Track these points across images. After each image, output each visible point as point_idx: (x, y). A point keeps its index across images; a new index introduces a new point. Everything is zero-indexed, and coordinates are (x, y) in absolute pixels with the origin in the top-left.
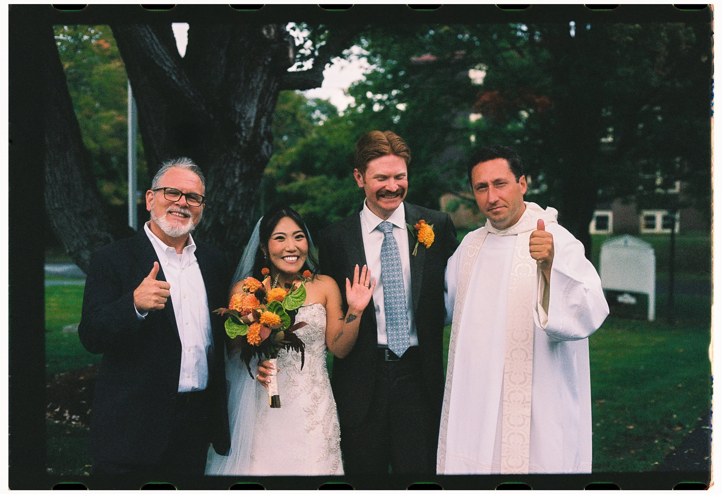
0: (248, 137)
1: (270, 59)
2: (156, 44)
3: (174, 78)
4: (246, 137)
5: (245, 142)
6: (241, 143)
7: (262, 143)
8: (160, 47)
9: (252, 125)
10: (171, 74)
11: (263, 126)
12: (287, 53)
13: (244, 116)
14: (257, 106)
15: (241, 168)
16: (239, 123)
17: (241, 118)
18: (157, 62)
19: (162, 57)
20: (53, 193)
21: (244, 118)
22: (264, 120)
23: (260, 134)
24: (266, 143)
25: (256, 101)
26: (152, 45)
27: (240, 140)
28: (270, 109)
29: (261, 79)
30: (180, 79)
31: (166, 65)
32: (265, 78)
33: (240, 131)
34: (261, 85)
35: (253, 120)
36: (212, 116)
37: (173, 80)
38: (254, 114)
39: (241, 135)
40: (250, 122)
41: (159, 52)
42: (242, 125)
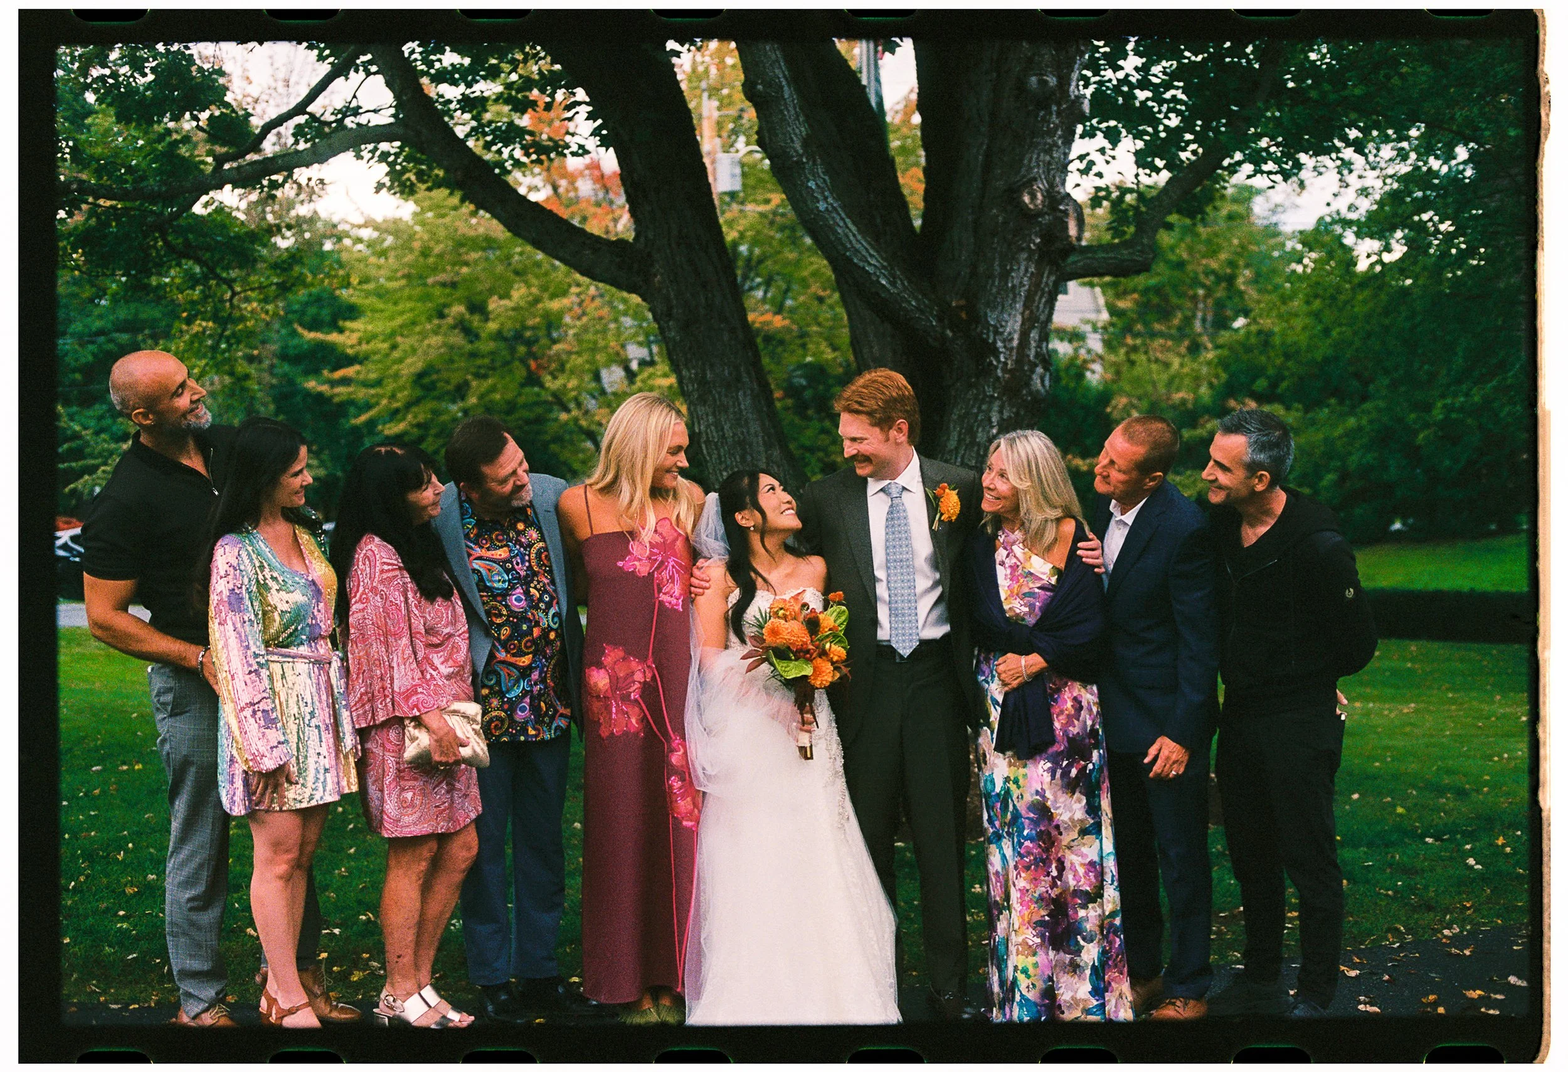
0: (1009, 362)
1: (1038, 240)
2: (854, 235)
3: (884, 282)
4: (1005, 364)
5: (1005, 370)
6: (999, 373)
7: (1033, 372)
8: (859, 237)
9: (1015, 343)
10: (878, 277)
11: (1033, 344)
12: (1065, 228)
13: (1001, 330)
14: (1022, 314)
15: (1001, 412)
16: (995, 342)
17: (996, 333)
18: (855, 261)
19: (864, 253)
20: (720, 457)
21: (1002, 333)
22: (1034, 334)
23: (1028, 356)
24: (1040, 370)
25: (1019, 306)
26: (847, 237)
27: (996, 368)
28: (1043, 318)
29: (1026, 271)
30: (893, 284)
31: (870, 264)
32: (1032, 269)
33: (996, 352)
34: (1026, 280)
35: (1016, 336)
36: (949, 333)
37: (883, 286)
38: (1017, 327)
39: (999, 361)
40: (1012, 339)
41: (858, 246)
42: (999, 344)
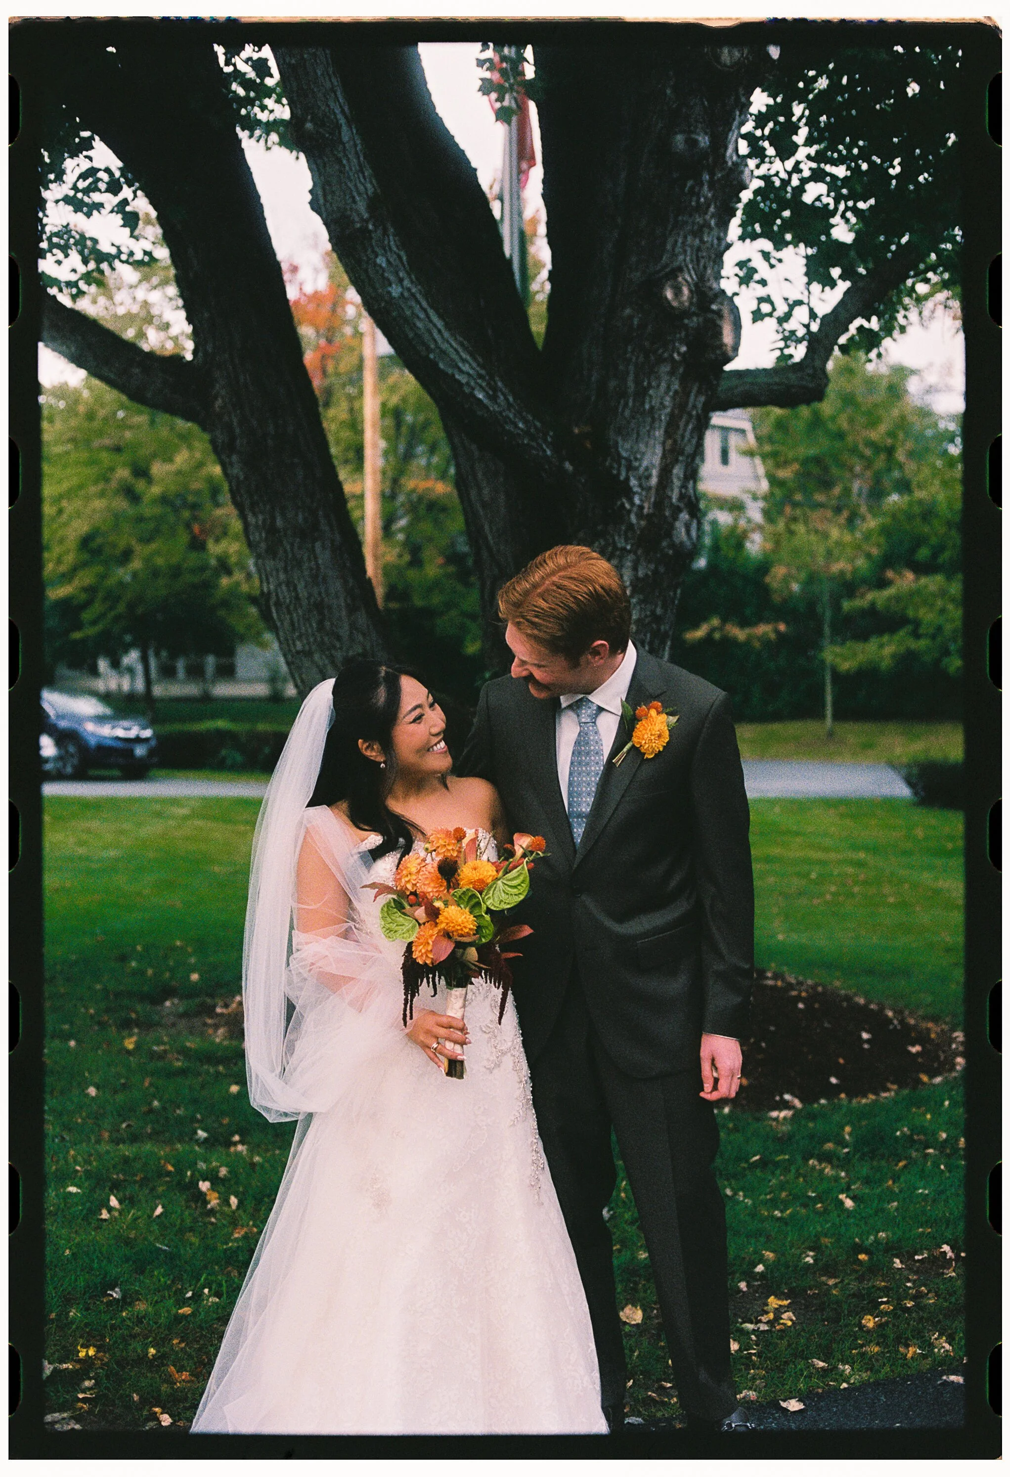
0: (646, 505)
1: (684, 349)
2: (439, 331)
3: (480, 396)
4: (641, 508)
5: (640, 516)
6: (633, 518)
7: (676, 518)
8: (446, 334)
9: (654, 481)
10: (473, 389)
11: (677, 483)
12: (719, 333)
13: (636, 464)
14: (664, 443)
16: (627, 479)
17: (630, 468)
18: (441, 366)
19: (454, 356)
21: (637, 469)
22: (678, 471)
23: (670, 498)
24: (684, 516)
25: (659, 433)
26: (429, 332)
27: (629, 512)
28: (689, 449)
29: (668, 388)
30: (493, 398)
31: (461, 371)
32: (676, 386)
33: (629, 493)
34: (668, 401)
35: (655, 472)
36: (568, 466)
37: (479, 400)
38: (657, 460)
39: (632, 504)
40: (648, 477)
41: (445, 346)
42: (633, 482)
